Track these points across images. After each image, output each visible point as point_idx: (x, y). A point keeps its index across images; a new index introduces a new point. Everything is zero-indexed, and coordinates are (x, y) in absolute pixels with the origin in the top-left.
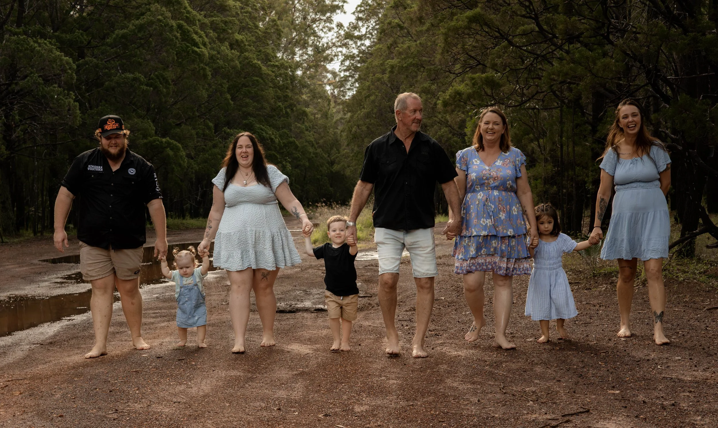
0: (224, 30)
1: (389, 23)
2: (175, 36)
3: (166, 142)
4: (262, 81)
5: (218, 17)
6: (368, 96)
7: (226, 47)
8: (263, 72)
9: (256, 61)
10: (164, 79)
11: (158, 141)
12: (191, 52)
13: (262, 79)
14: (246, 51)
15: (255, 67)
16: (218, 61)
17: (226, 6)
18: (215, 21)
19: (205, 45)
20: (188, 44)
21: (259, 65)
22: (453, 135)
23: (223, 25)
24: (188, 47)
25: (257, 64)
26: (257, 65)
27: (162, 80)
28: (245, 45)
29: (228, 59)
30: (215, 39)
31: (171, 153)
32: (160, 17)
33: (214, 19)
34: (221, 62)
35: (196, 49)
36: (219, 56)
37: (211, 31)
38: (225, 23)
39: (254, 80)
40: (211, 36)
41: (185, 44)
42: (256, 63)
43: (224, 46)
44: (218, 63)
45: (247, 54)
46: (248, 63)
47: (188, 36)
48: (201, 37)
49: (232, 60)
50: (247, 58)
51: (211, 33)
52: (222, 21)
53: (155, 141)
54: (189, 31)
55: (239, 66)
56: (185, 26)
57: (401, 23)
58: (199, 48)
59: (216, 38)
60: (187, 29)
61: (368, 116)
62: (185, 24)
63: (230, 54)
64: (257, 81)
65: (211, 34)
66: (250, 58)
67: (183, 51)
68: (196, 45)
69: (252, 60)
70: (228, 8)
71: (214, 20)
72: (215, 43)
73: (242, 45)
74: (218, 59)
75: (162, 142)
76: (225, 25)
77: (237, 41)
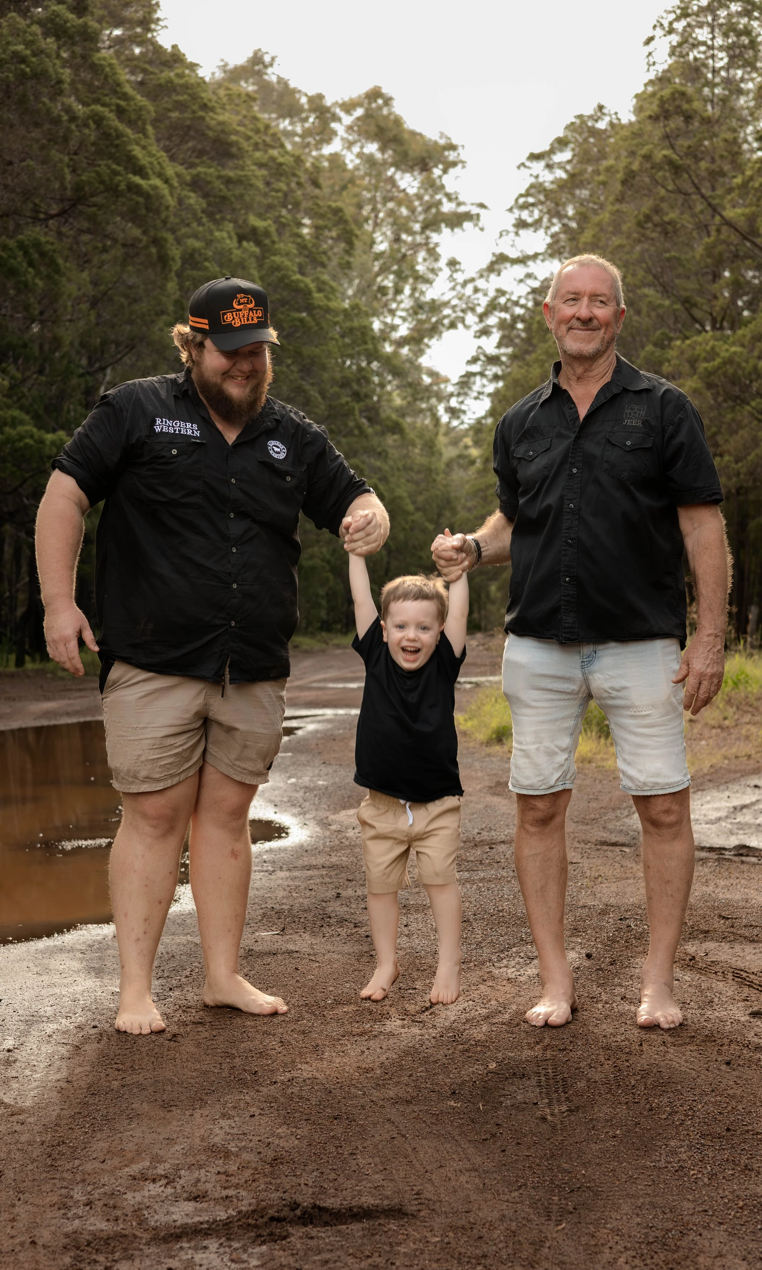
0: (224, 198)
1: (648, 157)
2: (68, 110)
3: (53, 443)
4: (312, 323)
5: (210, 167)
7: (229, 233)
8: (316, 303)
9: (298, 277)
10: (43, 254)
11: (32, 436)
12: (123, 186)
13: (314, 320)
15: (297, 290)
16: (207, 264)
17: (231, 144)
18: (202, 176)
20: (114, 166)
21: (306, 286)
23: (222, 187)
24: (115, 173)
25: (302, 281)
26: (302, 285)
27: (36, 256)
28: (274, 242)
29: (231, 260)
30: (200, 214)
32: (20, 47)
33: (200, 169)
36: (210, 253)
37: (192, 195)
38: (228, 181)
39: (294, 319)
40: (190, 205)
41: (108, 167)
42: (298, 281)
43: (221, 230)
44: (206, 269)
45: (277, 259)
46: (281, 279)
47: (117, 146)
50: (278, 268)
51: (189, 198)
52: (219, 177)
53: (21, 438)
54: (119, 135)
56: (108, 119)
57: (675, 157)
58: (146, 178)
59: (203, 211)
60: (116, 130)
62: (112, 116)
63: (237, 252)
64: (301, 320)
65: (192, 201)
66: (287, 269)
67: (102, 182)
69: (290, 273)
70: (234, 150)
71: (198, 175)
72: (200, 224)
73: (267, 241)
74: (206, 260)
75: (42, 442)
76: (227, 187)
77: (254, 230)
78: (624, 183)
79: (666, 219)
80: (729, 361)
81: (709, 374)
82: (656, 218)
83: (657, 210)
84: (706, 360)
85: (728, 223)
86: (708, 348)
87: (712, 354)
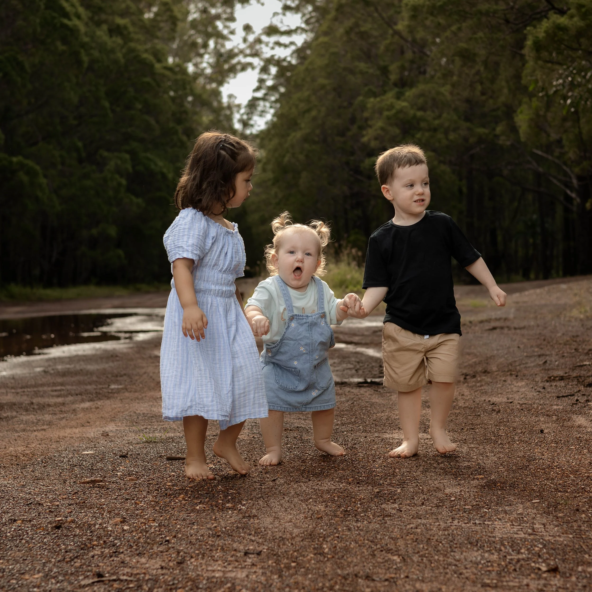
3: (17, 163)
4: (154, 84)
6: (308, 111)
7: (104, 32)
9: (146, 55)
11: (6, 160)
12: (58, 25)
13: (155, 82)
14: (131, 40)
15: (145, 64)
19: (79, 17)
20: (54, 14)
21: (151, 61)
22: (440, 162)
24: (54, 18)
28: (129, 33)
29: (106, 49)
31: (25, 179)
34: (96, 54)
35: (66, 21)
36: (94, 45)
39: (144, 82)
42: (146, 59)
43: (100, 30)
45: (132, 45)
46: (135, 57)
48: (73, 5)
49: (112, 51)
50: (132, 50)
55: (122, 61)
58: (70, 19)
59: (89, 19)
61: (306, 139)
63: (109, 43)
66: (138, 51)
68: (66, 15)
69: (141, 53)
73: (125, 32)
74: (92, 48)
75: (11, 163)
77: (118, 27)
78: (337, 10)
79: (363, 29)
80: (400, 111)
81: (388, 118)
82: (357, 30)
83: (357, 25)
84: (388, 110)
85: (396, 33)
86: (388, 103)
87: (391, 107)
